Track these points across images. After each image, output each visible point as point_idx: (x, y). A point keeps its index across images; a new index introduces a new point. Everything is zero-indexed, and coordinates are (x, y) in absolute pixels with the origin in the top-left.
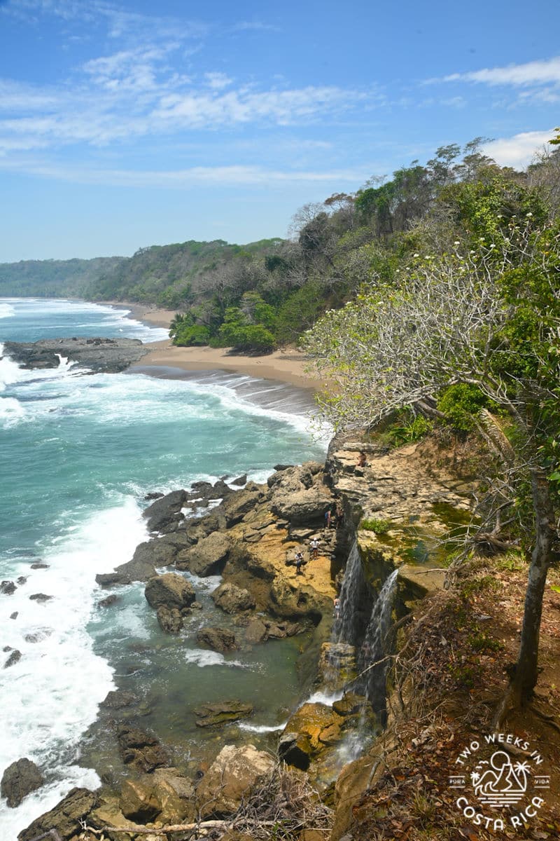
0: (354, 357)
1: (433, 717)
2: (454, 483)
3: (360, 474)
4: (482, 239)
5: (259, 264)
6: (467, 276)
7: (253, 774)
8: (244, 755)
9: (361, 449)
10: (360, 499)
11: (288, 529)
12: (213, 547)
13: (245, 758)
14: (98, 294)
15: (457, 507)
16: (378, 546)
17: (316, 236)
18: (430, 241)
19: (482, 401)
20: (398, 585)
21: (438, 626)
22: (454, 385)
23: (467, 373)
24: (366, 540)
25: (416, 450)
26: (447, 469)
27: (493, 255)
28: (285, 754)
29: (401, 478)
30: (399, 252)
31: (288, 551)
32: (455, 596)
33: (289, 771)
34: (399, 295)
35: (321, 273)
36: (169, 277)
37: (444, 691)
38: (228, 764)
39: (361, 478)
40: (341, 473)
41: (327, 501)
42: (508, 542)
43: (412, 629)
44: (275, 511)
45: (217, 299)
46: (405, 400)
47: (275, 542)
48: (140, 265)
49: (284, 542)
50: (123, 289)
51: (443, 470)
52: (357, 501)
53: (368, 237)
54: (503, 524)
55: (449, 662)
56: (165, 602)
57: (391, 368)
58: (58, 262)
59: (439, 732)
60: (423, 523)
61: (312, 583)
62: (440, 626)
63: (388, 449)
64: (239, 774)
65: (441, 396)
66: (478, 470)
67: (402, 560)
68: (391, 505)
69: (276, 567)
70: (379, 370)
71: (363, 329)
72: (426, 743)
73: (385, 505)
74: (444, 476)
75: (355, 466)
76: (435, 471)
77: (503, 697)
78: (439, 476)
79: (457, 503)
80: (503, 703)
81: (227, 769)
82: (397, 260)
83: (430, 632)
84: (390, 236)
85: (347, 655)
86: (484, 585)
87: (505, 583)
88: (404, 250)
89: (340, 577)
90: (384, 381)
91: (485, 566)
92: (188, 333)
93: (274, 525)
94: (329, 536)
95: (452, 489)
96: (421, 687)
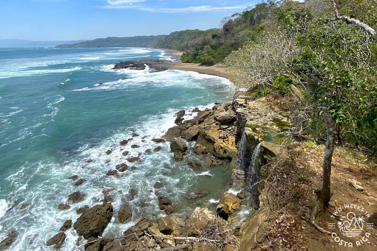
0: (242, 67)
1: (284, 211)
2: (281, 112)
3: (245, 107)
4: (289, 25)
5: (210, 37)
6: (283, 38)
7: (207, 220)
8: (203, 212)
9: (245, 98)
10: (245, 116)
11: (220, 125)
12: (193, 131)
13: (204, 213)
14: (159, 46)
15: (282, 121)
16: (253, 133)
17: (228, 27)
18: (269, 27)
19: (290, 82)
20: (261, 149)
21: (282, 169)
22: (279, 76)
23: (284, 72)
24: (248, 131)
25: (265, 99)
26: (278, 106)
27: (293, 31)
28: (219, 212)
29: (260, 109)
30: (257, 31)
31: (220, 133)
32: (288, 157)
33: (220, 220)
34: (258, 45)
35: (230, 39)
36: (181, 41)
37: (287, 199)
38: (197, 215)
39: (245, 108)
40: (238, 106)
41: (233, 116)
42: (306, 136)
43: (271, 170)
44: (215, 118)
45: (196, 48)
46: (261, 81)
47: (215, 130)
48: (172, 37)
49: (218, 130)
50: (166, 45)
51: (276, 107)
52: (244, 116)
53: (246, 27)
54: (304, 128)
55: (288, 185)
56: (177, 150)
57: (255, 70)
58: (146, 36)
59: (287, 218)
60: (269, 126)
61: (228, 145)
62: (283, 169)
63: (255, 98)
64: (202, 219)
65: (274, 80)
66: (290, 107)
67: (262, 139)
68: (257, 119)
69: (215, 139)
70: (251, 71)
71: (245, 57)
72: (282, 222)
73: (255, 118)
74: (276, 109)
75: (243, 104)
76: (273, 107)
77: (315, 205)
78: (275, 109)
79: (282, 119)
80: (316, 208)
81: (197, 217)
82: (257, 34)
83: (279, 171)
84: (254, 26)
85: (242, 175)
86: (299, 153)
87: (308, 153)
88: (259, 30)
89: (238, 144)
90: (253, 75)
91: (299, 145)
92: (186, 59)
93: (215, 123)
94: (234, 129)
95: (280, 114)
96: (277, 195)
